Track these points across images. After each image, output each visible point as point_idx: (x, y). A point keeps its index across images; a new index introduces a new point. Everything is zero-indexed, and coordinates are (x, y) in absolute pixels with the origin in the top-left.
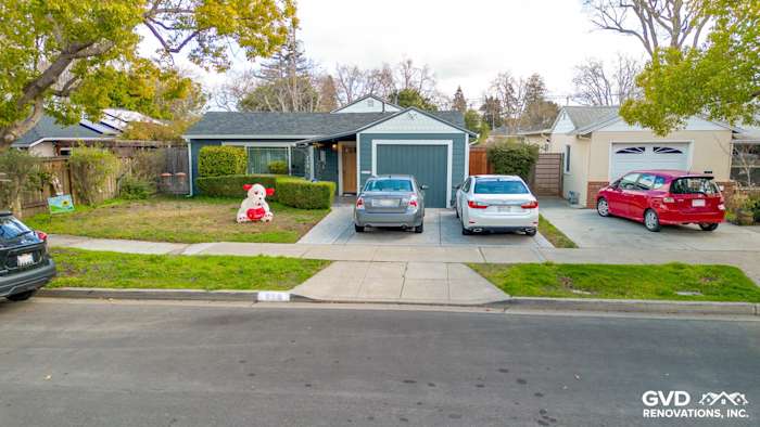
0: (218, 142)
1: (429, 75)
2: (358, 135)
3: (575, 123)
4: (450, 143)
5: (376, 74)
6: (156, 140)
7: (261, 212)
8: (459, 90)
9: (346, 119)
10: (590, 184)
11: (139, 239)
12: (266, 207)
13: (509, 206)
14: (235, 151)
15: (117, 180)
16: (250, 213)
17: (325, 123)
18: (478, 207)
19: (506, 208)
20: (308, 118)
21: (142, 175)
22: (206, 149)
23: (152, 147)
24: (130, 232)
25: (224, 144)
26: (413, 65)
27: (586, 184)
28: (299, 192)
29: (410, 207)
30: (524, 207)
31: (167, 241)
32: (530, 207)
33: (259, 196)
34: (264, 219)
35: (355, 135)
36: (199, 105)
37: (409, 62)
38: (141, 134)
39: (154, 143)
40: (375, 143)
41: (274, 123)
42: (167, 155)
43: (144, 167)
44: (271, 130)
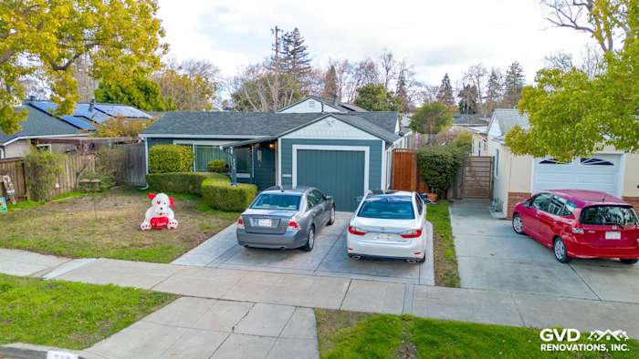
0: (170, 140)
1: (407, 67)
2: (280, 139)
3: (502, 129)
4: (367, 149)
5: (362, 66)
6: (125, 135)
7: (165, 220)
8: (446, 77)
9: (287, 119)
10: (510, 194)
11: (32, 250)
12: (171, 215)
13: (389, 233)
14: (180, 150)
15: (77, 174)
16: (153, 221)
17: (267, 123)
18: (356, 233)
19: (385, 236)
20: (253, 118)
21: (103, 170)
22: (158, 147)
23: (120, 143)
24: (31, 241)
25: (175, 142)
26: (394, 58)
27: (507, 195)
28: (218, 195)
29: (290, 228)
30: (405, 236)
31: (55, 254)
32: (412, 236)
33: (160, 206)
34: (169, 226)
35: (277, 140)
36: (207, 95)
37: (390, 56)
38: (109, 132)
39: (123, 139)
40: (295, 147)
41: (222, 123)
42: (129, 151)
43: (104, 163)
44: (217, 130)
